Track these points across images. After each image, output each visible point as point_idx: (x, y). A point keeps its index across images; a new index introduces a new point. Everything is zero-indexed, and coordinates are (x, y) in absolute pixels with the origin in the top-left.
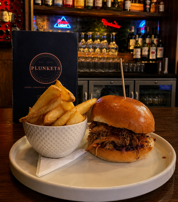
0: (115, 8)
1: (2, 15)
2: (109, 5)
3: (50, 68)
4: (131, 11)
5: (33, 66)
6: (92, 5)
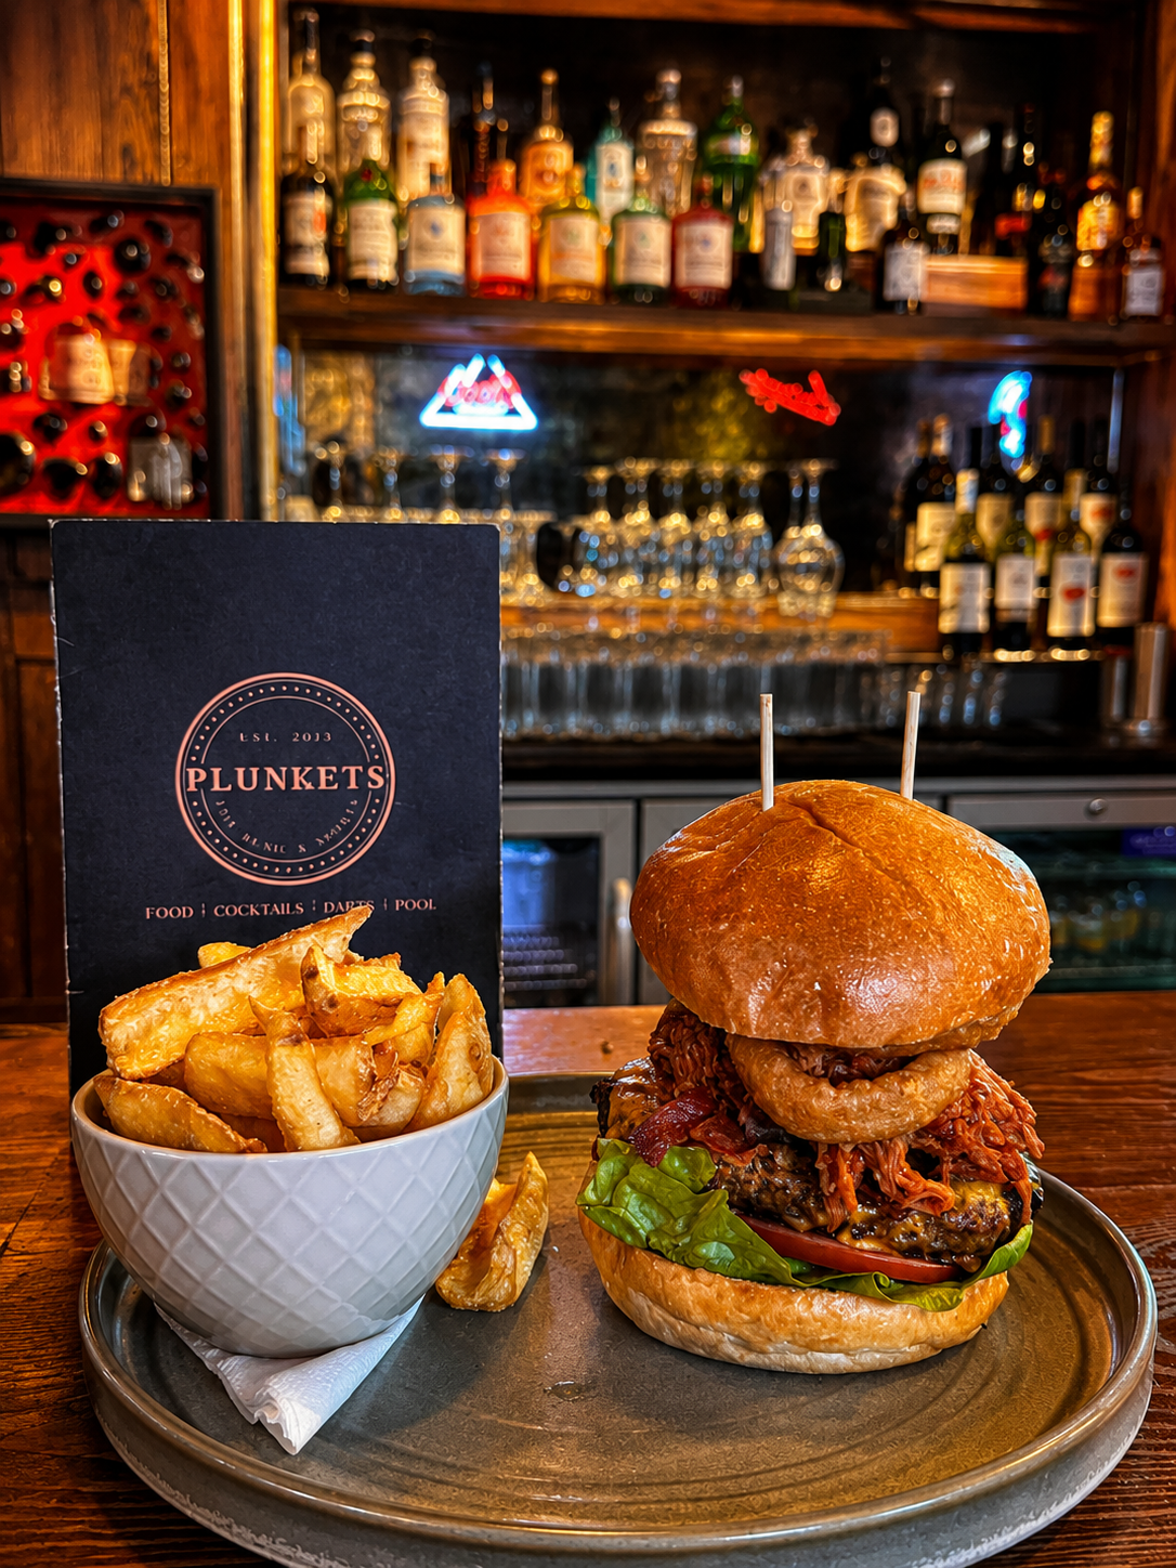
0: (818, 297)
1: (67, 361)
2: (782, 275)
3: (313, 777)
4: (928, 311)
5: (196, 764)
6: (659, 275)
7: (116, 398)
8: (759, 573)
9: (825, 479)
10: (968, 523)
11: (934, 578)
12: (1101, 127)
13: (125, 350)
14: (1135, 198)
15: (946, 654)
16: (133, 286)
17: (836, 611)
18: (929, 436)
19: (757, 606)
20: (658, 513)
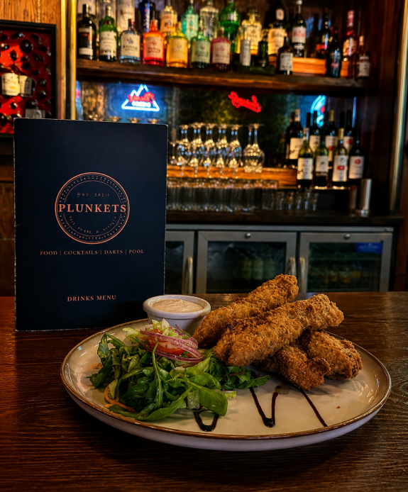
2: (246, 61)
5: (62, 203)
6: (207, 60)
7: (19, 94)
8: (237, 159)
9: (259, 130)
10: (306, 145)
11: (295, 162)
12: (351, 16)
14: (361, 39)
15: (299, 187)
16: (27, 57)
17: (263, 172)
18: (293, 116)
19: (237, 170)
20: (204, 140)
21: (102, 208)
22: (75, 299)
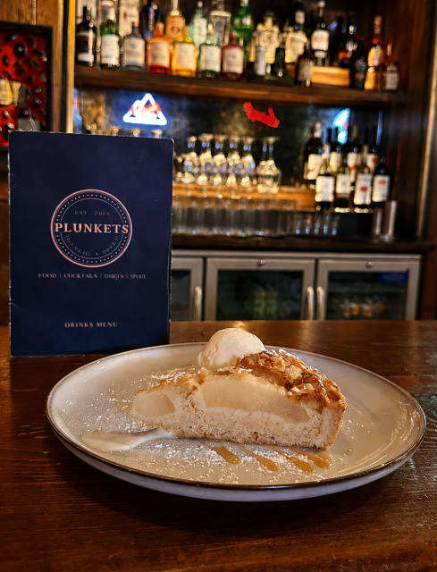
0: (276, 79)
2: (261, 70)
6: (217, 68)
7: (13, 103)
9: (275, 144)
10: (326, 164)
11: (314, 182)
12: (378, 21)
13: (17, 86)
14: (389, 48)
15: (318, 209)
16: (20, 62)
17: (280, 192)
18: (313, 130)
19: (250, 189)
20: (213, 154)
21: (102, 228)
22: (72, 325)
